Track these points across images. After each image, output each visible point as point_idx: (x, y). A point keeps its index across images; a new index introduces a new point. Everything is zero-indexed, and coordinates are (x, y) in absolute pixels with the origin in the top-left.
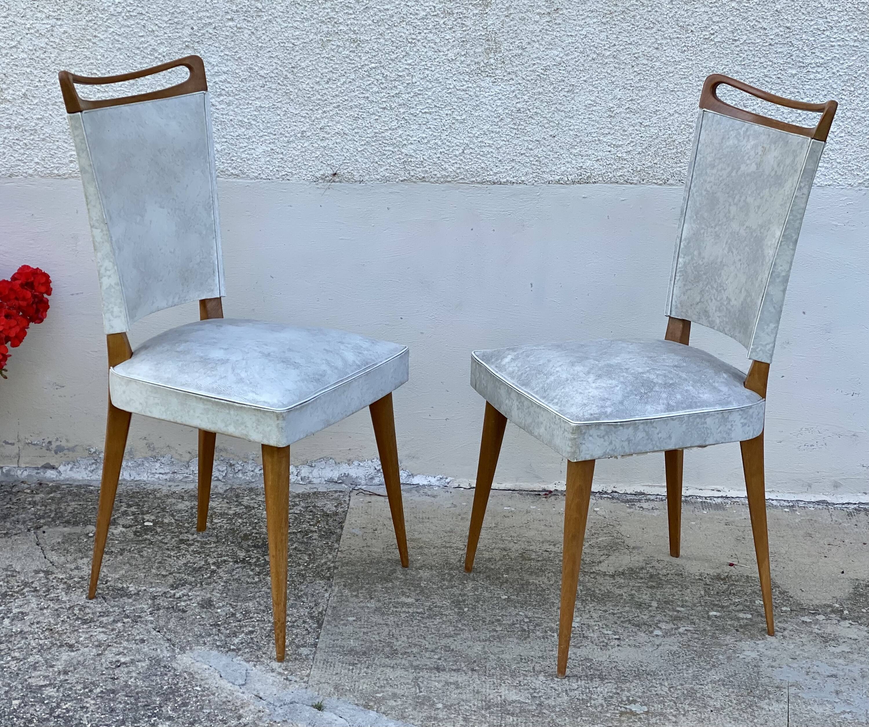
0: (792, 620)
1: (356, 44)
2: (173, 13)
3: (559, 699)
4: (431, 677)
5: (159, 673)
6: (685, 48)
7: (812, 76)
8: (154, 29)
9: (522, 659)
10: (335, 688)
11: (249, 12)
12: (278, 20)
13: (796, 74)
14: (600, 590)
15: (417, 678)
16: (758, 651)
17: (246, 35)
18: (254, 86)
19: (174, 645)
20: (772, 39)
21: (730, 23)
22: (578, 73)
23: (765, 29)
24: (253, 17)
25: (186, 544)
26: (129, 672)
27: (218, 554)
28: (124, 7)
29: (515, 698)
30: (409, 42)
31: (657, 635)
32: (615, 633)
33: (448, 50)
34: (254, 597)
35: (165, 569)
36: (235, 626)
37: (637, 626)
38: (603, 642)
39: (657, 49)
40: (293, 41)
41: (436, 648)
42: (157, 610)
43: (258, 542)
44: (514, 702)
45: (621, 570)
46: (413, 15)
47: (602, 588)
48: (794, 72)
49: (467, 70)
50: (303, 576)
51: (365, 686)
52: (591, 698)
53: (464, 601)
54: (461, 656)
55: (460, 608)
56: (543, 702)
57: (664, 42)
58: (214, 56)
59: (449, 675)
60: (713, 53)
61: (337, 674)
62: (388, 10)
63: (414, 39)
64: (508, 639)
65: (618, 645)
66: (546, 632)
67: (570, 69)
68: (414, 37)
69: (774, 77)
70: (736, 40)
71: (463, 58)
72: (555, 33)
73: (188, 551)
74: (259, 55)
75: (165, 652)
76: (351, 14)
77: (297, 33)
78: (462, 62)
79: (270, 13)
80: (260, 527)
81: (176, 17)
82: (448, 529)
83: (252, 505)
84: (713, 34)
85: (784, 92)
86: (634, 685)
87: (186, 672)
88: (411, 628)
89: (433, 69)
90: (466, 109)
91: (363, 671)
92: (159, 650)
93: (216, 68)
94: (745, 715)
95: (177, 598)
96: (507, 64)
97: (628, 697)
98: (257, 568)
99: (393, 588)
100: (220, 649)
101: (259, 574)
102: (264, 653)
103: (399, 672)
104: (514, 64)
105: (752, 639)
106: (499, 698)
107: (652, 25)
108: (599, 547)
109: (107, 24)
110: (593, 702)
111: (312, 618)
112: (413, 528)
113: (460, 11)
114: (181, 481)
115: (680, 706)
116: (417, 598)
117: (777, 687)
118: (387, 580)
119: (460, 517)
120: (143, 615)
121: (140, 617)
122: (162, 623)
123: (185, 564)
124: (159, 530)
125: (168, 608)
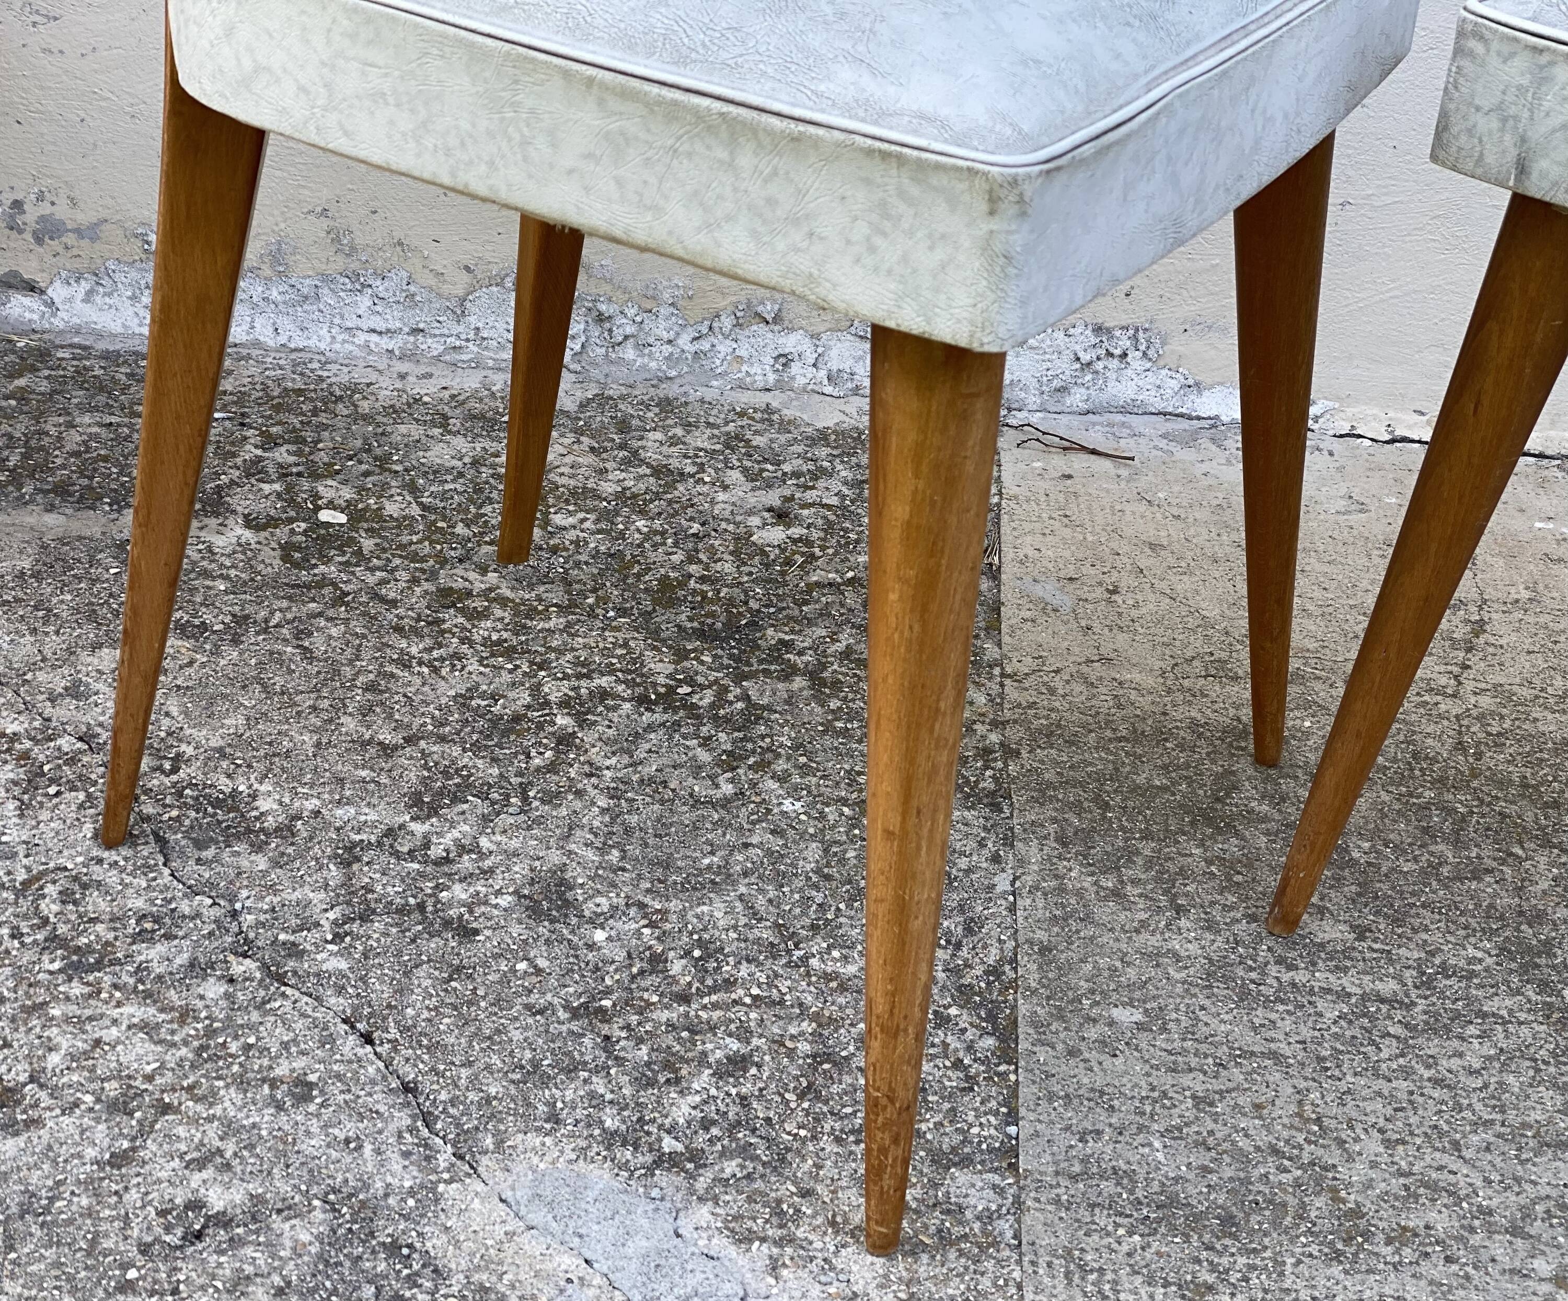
19: (429, 1121)
25: (462, 611)
27: (577, 663)
34: (729, 877)
35: (390, 716)
36: (671, 1026)
43: (712, 615)
73: (471, 643)
75: (396, 1163)
80: (712, 551)
83: (675, 463)
92: (368, 1149)
95: (438, 863)
98: (722, 736)
101: (732, 760)
102: (803, 1193)
114: (438, 358)
120: (306, 940)
121: (293, 950)
122: (381, 992)
123: (462, 700)
124: (368, 544)
125: (402, 911)
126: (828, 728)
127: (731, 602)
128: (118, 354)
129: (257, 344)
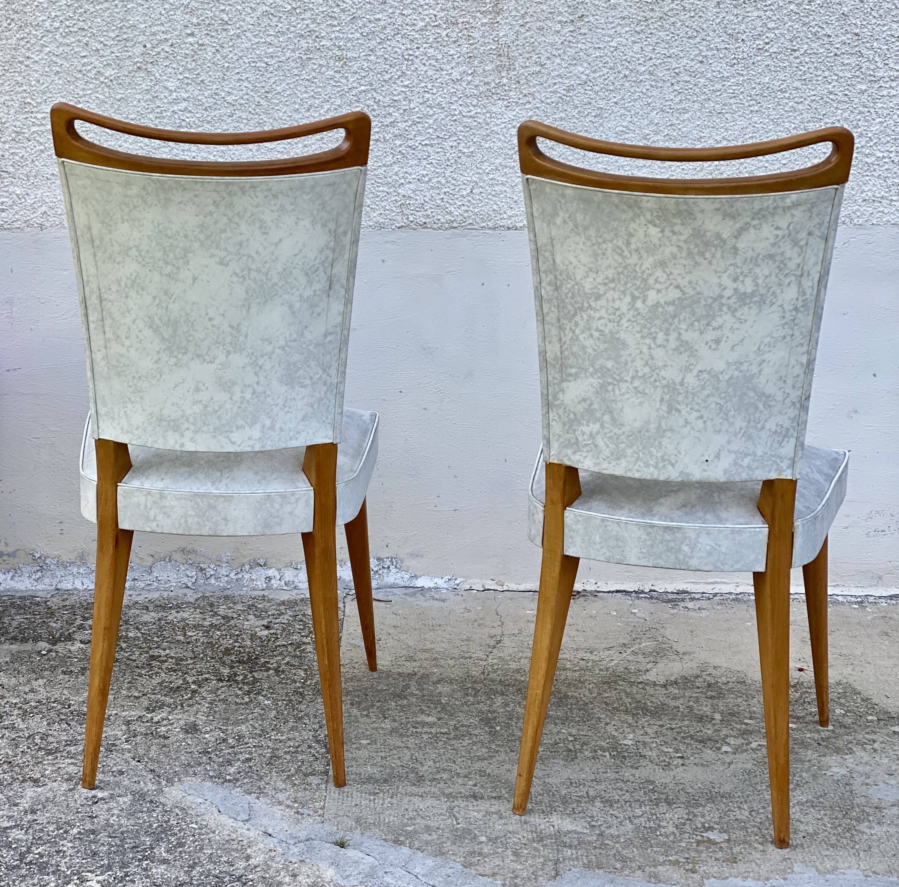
0: (881, 731)
1: (342, 63)
2: (121, 28)
3: (623, 828)
4: (468, 806)
5: (145, 809)
6: (735, 61)
7: (885, 93)
8: (99, 47)
9: (571, 783)
10: (356, 822)
11: (213, 25)
12: (248, 34)
13: (866, 90)
14: (651, 702)
15: (451, 808)
16: (847, 767)
17: (210, 54)
18: (220, 116)
19: (159, 776)
20: (837, 48)
21: (788, 30)
22: (607, 93)
23: (829, 36)
24: (217, 31)
25: (158, 661)
26: (109, 810)
27: (198, 672)
28: (62, 22)
29: (570, 827)
30: (406, 59)
31: (726, 752)
32: (677, 751)
33: (452, 68)
34: (247, 720)
35: (137, 689)
36: (229, 753)
37: (700, 742)
38: (664, 761)
39: (701, 62)
40: (266, 60)
41: (469, 773)
42: (134, 737)
43: (243, 656)
44: (569, 832)
45: (673, 678)
46: (411, 26)
47: (654, 700)
48: (864, 87)
49: (475, 92)
50: (301, 694)
51: (392, 818)
52: (659, 826)
53: (495, 718)
54: (500, 781)
55: (491, 727)
56: (604, 832)
57: (710, 53)
58: (171, 80)
59: (488, 803)
60: (768, 65)
61: (357, 805)
62: (379, 20)
63: (411, 55)
64: (552, 760)
65: (682, 765)
66: (596, 751)
67: (597, 88)
68: (411, 52)
69: (840, 94)
70: (795, 51)
71: (470, 78)
72: (579, 46)
73: (162, 669)
74: (226, 78)
75: (150, 785)
76: (335, 26)
77: (271, 50)
78: (469, 83)
79: (238, 26)
80: (243, 639)
81: (125, 33)
82: (465, 637)
83: (230, 615)
84: (767, 43)
85: (852, 112)
86: (708, 809)
87: (177, 807)
88: (437, 751)
89: (435, 91)
90: (475, 140)
91: (386, 801)
92: (142, 783)
93: (174, 94)
94: (845, 841)
95: (156, 723)
96: (523, 84)
97: (703, 824)
98: (245, 687)
99: (409, 706)
100: (214, 780)
101: (249, 693)
102: (267, 784)
103: (430, 802)
104: (531, 84)
105: (838, 753)
106: (552, 828)
107: (695, 34)
108: (644, 654)
109: (42, 42)
110: (663, 830)
111: (318, 742)
112: (422, 636)
113: (466, 20)
115: (766, 832)
116: (439, 716)
117: (876, 808)
118: (401, 696)
119: (476, 624)
120: (118, 742)
121: (114, 745)
122: (141, 751)
123: (161, 684)
124: (124, 645)
125: (146, 734)
126: (280, 682)
127: (249, 652)
128: (25, 597)
129: (76, 589)
